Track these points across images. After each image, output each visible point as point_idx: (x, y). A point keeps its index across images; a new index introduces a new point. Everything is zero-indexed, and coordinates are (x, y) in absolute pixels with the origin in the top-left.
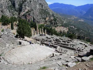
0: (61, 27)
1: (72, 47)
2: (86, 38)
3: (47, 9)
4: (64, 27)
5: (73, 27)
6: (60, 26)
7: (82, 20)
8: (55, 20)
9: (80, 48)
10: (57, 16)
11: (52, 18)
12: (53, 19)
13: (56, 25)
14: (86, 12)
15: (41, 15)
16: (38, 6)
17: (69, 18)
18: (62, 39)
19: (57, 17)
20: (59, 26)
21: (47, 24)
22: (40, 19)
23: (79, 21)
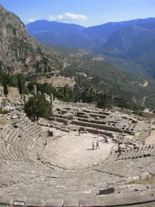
0: (60, 77)
1: (113, 127)
2: (113, 97)
3: (26, 39)
4: (66, 76)
5: (85, 75)
6: (57, 76)
7: (100, 59)
8: (45, 61)
9: (127, 127)
10: (47, 52)
11: (39, 58)
12: (41, 61)
13: (48, 72)
14: (106, 41)
15: (14, 53)
16: (4, 31)
17: (72, 55)
18: (89, 112)
19: (48, 55)
20: (55, 75)
21: (29, 71)
22: (13, 61)
23: (94, 59)
